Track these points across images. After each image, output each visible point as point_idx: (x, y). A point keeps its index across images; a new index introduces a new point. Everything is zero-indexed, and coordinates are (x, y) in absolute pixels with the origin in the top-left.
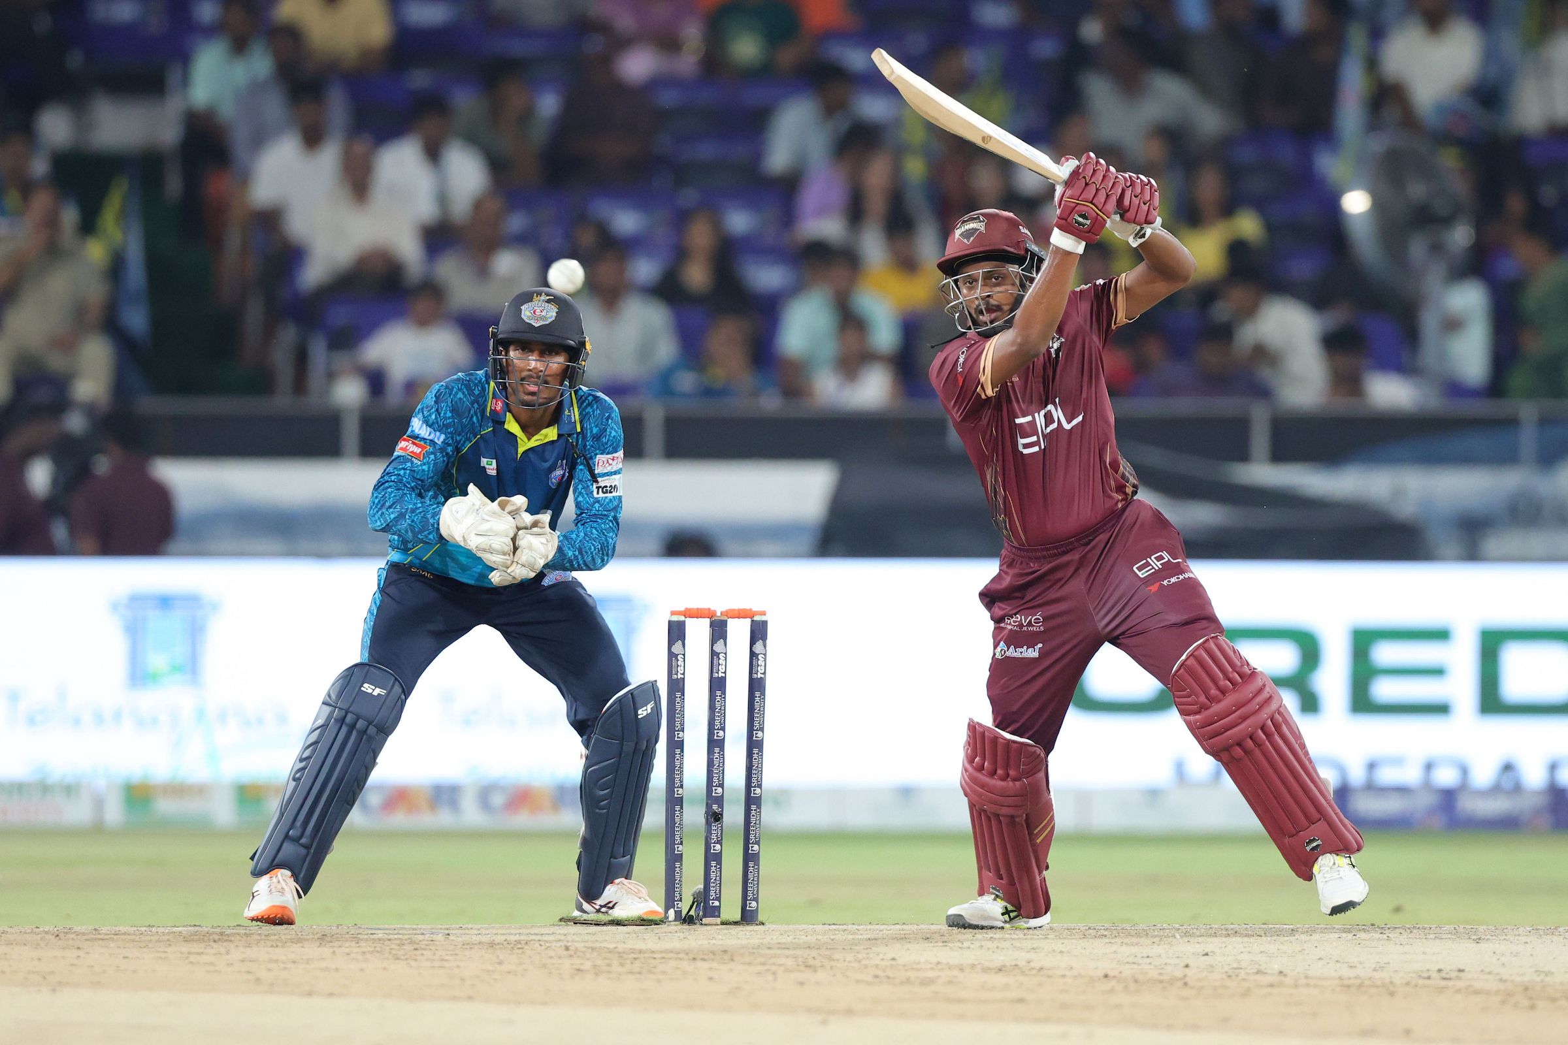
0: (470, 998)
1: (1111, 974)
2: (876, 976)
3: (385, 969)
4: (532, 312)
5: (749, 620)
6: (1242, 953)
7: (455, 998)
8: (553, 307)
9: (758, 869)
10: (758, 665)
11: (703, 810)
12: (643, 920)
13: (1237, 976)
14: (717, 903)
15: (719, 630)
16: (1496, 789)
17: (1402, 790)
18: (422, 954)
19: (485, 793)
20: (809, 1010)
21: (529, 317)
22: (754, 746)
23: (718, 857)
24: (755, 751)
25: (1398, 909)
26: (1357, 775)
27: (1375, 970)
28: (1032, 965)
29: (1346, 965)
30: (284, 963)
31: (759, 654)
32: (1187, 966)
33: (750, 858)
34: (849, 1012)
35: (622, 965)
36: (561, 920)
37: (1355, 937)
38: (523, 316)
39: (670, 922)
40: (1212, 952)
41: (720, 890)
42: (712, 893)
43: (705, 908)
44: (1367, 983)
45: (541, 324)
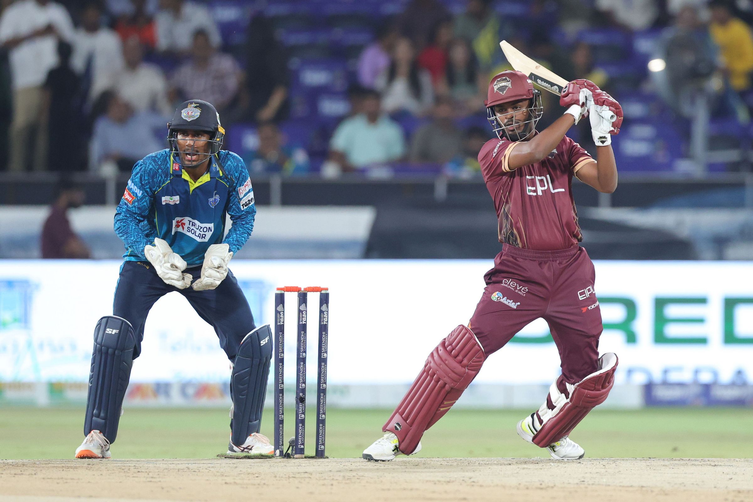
4: (187, 113)
5: (318, 293)
8: (198, 110)
9: (325, 428)
10: (324, 317)
11: (295, 396)
14: (302, 447)
15: (303, 299)
16: (733, 384)
17: (681, 385)
19: (184, 388)
21: (185, 116)
22: (322, 361)
23: (303, 422)
24: (323, 364)
26: (657, 377)
30: (66, 479)
31: (325, 311)
33: (321, 422)
36: (218, 456)
38: (182, 116)
39: (277, 457)
41: (304, 440)
42: (300, 441)
43: (296, 449)
45: (192, 120)
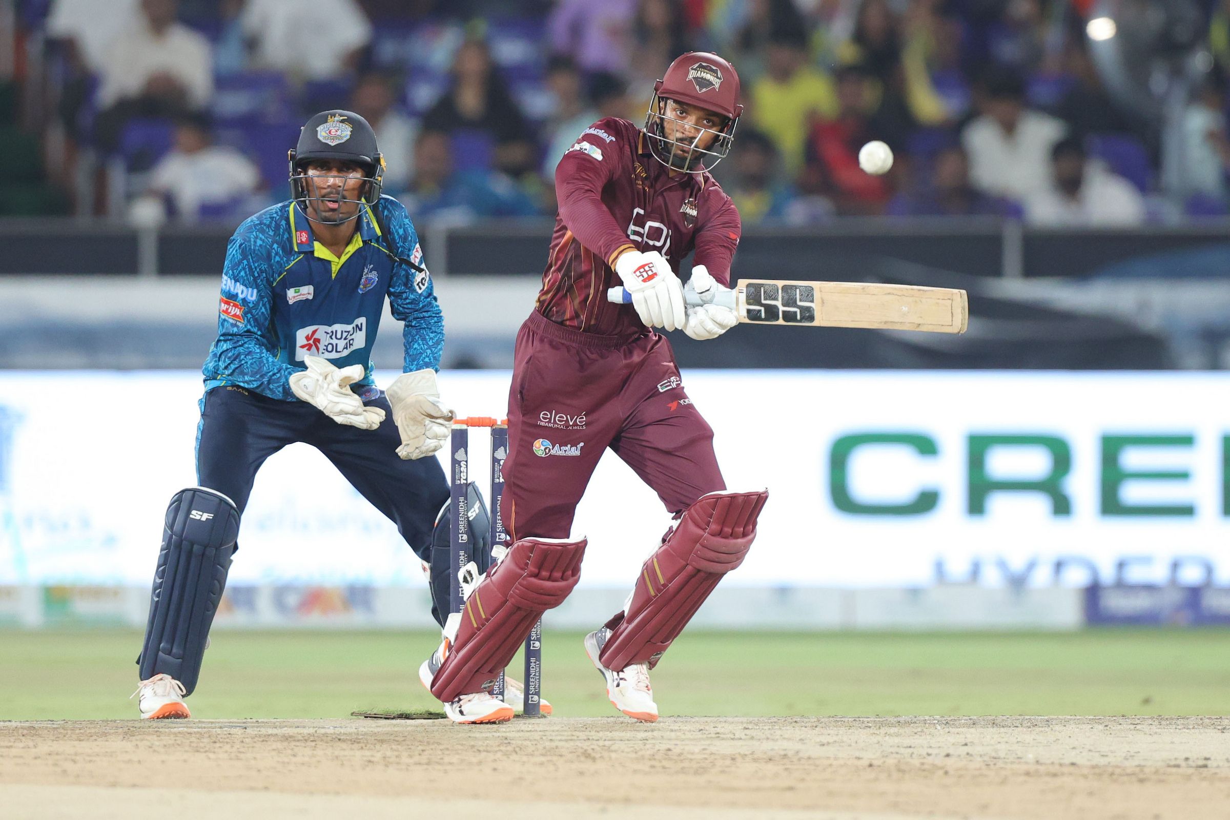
0: (266, 788)
1: (875, 763)
2: (653, 767)
3: (185, 761)
4: (328, 132)
6: (999, 743)
7: (252, 789)
8: (347, 126)
9: (540, 664)
12: (431, 714)
13: (995, 764)
17: (1149, 588)
18: (220, 747)
19: (280, 593)
20: (589, 799)
21: (324, 137)
25: (1147, 701)
26: (1107, 574)
27: (1126, 759)
28: (801, 755)
29: (1097, 754)
32: (948, 755)
33: (531, 654)
34: (627, 800)
35: (410, 756)
36: (352, 714)
37: (1105, 728)
38: (319, 137)
40: (971, 742)
41: (503, 685)
44: (1118, 771)
45: (337, 143)
